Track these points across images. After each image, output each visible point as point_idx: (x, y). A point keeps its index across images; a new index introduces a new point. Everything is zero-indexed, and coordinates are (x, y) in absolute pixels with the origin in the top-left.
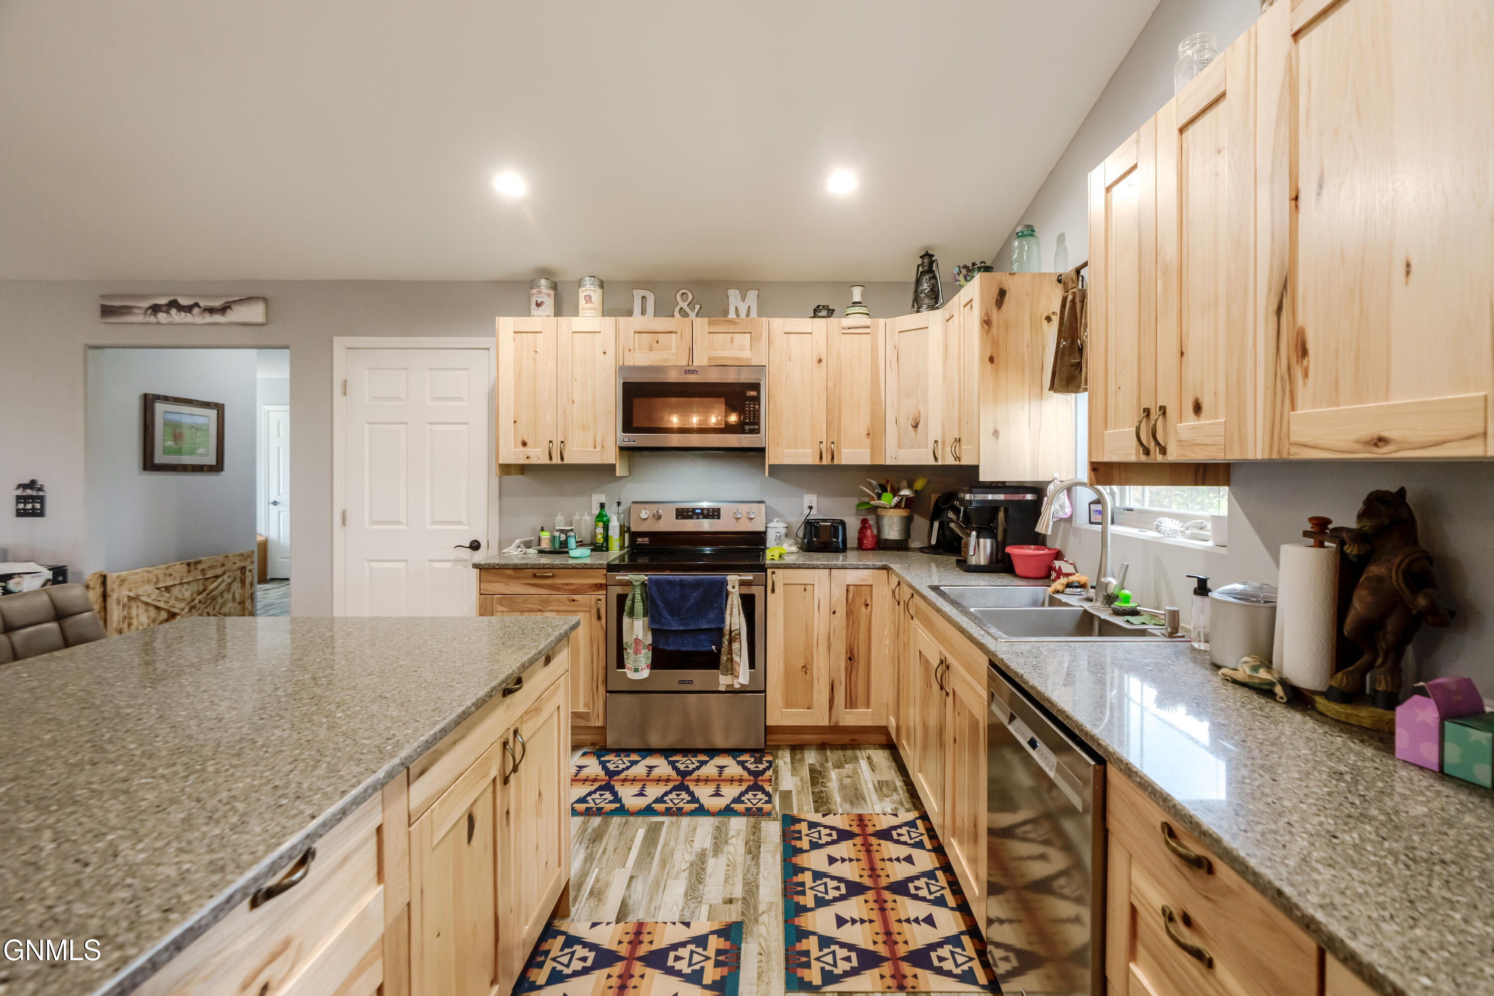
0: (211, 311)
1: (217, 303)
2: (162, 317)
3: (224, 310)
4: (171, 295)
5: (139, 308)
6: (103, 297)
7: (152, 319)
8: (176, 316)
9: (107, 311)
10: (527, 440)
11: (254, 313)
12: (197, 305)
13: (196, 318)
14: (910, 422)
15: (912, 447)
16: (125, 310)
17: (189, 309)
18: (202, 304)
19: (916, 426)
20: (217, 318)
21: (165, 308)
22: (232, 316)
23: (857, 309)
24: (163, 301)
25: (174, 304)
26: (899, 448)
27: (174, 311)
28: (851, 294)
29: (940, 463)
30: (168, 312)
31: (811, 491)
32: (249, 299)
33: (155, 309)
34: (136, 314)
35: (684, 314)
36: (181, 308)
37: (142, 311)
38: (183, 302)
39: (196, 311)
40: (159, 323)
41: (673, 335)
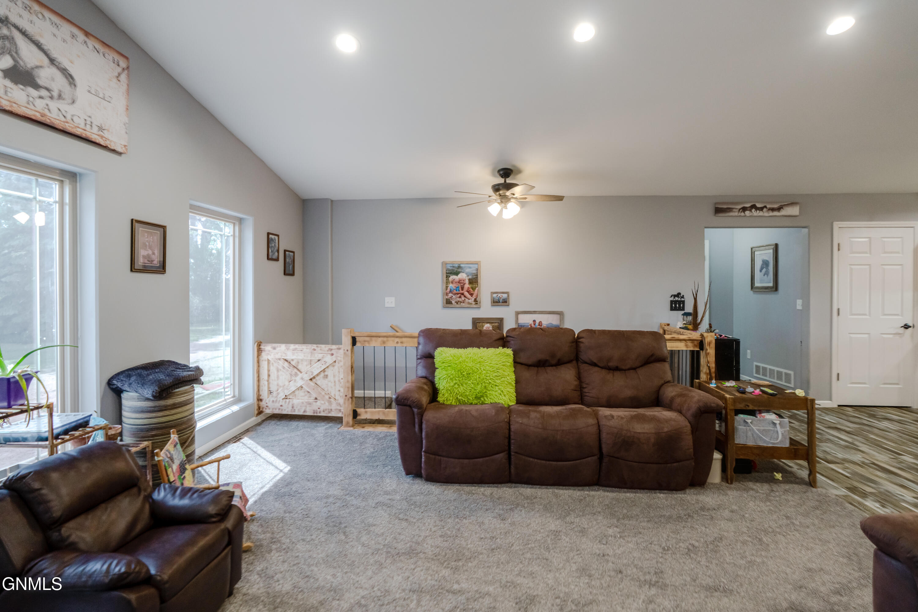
0: (773, 210)
1: (776, 206)
2: (747, 213)
3: (779, 209)
4: (751, 202)
5: (736, 209)
6: (716, 203)
7: (743, 214)
8: (755, 213)
9: (718, 211)
11: (794, 211)
12: (765, 207)
13: (765, 213)
16: (729, 210)
17: (761, 209)
18: (768, 206)
20: (776, 213)
21: (749, 209)
22: (783, 212)
24: (748, 205)
25: (754, 207)
27: (753, 210)
30: (751, 211)
32: (793, 204)
33: (744, 209)
34: (734, 212)
36: (757, 209)
37: (737, 210)
38: (759, 205)
39: (765, 210)
40: (745, 216)
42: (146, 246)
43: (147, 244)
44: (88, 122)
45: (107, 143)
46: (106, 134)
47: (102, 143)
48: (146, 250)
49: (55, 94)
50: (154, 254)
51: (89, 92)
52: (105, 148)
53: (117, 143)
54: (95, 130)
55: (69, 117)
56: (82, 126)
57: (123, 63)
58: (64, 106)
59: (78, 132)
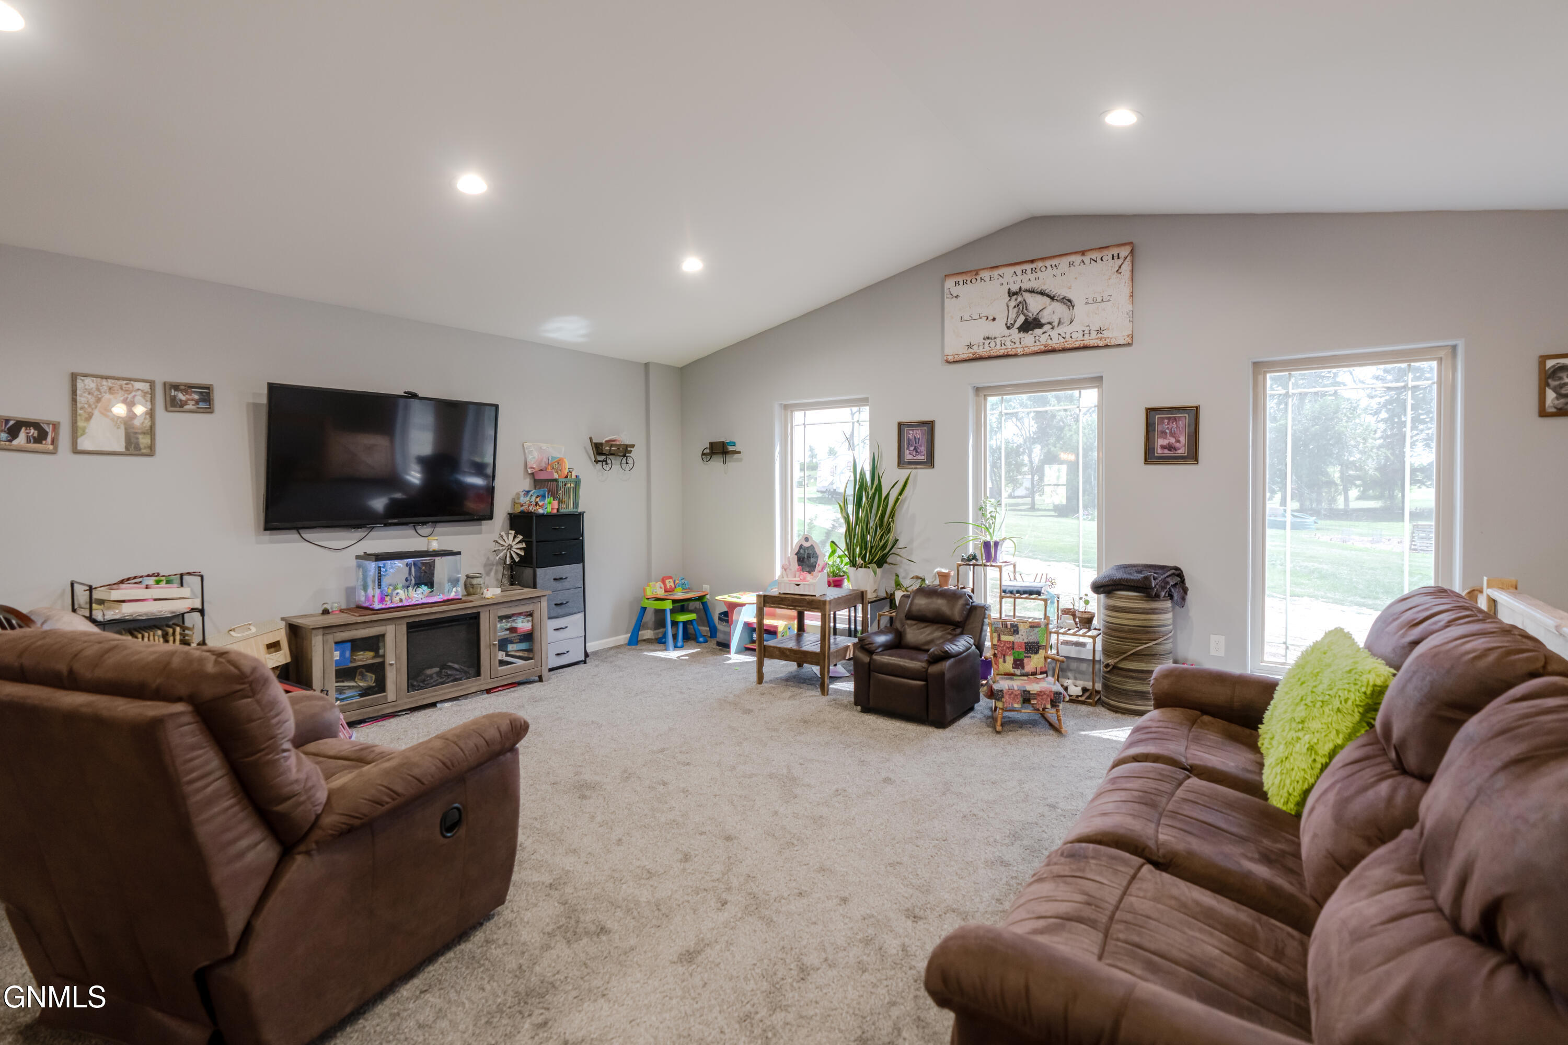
42: (1166, 433)
43: (1168, 431)
44: (1087, 332)
45: (1108, 342)
46: (1106, 334)
47: (1101, 343)
48: (1165, 438)
49: (1056, 324)
50: (1178, 441)
51: (1086, 303)
52: (1107, 346)
53: (1118, 335)
54: (1094, 334)
55: (1068, 336)
56: (1081, 337)
57: (1124, 252)
58: (1062, 330)
59: (1077, 344)
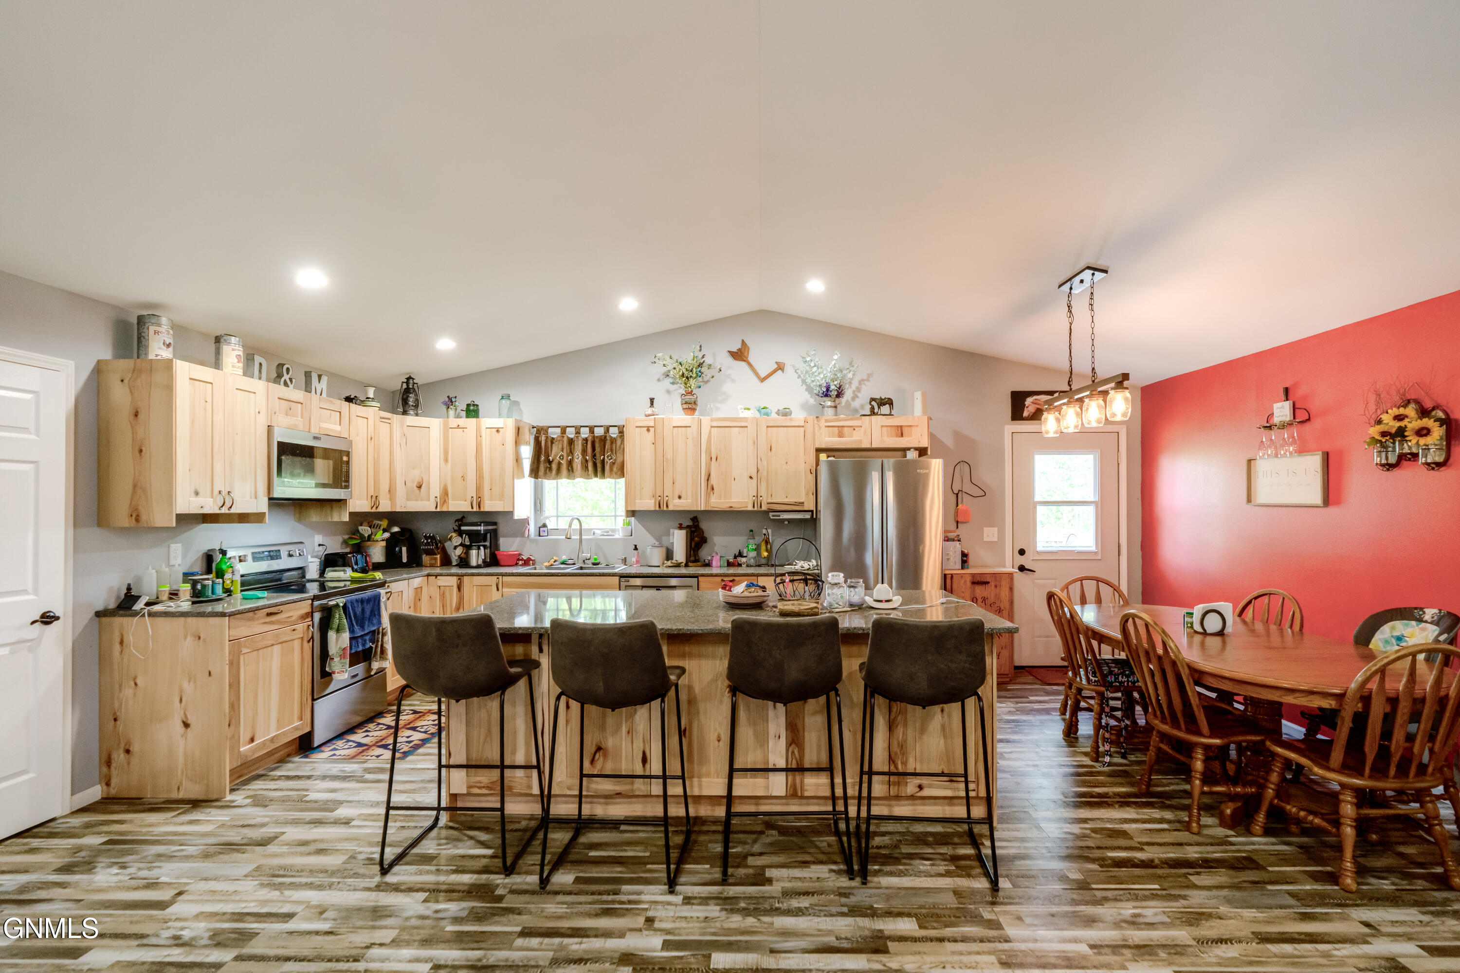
10: (199, 490)
14: (415, 485)
15: (417, 500)
19: (420, 487)
23: (374, 404)
26: (408, 499)
28: (366, 393)
29: (438, 510)
31: (319, 533)
35: (286, 384)
41: (300, 405)
